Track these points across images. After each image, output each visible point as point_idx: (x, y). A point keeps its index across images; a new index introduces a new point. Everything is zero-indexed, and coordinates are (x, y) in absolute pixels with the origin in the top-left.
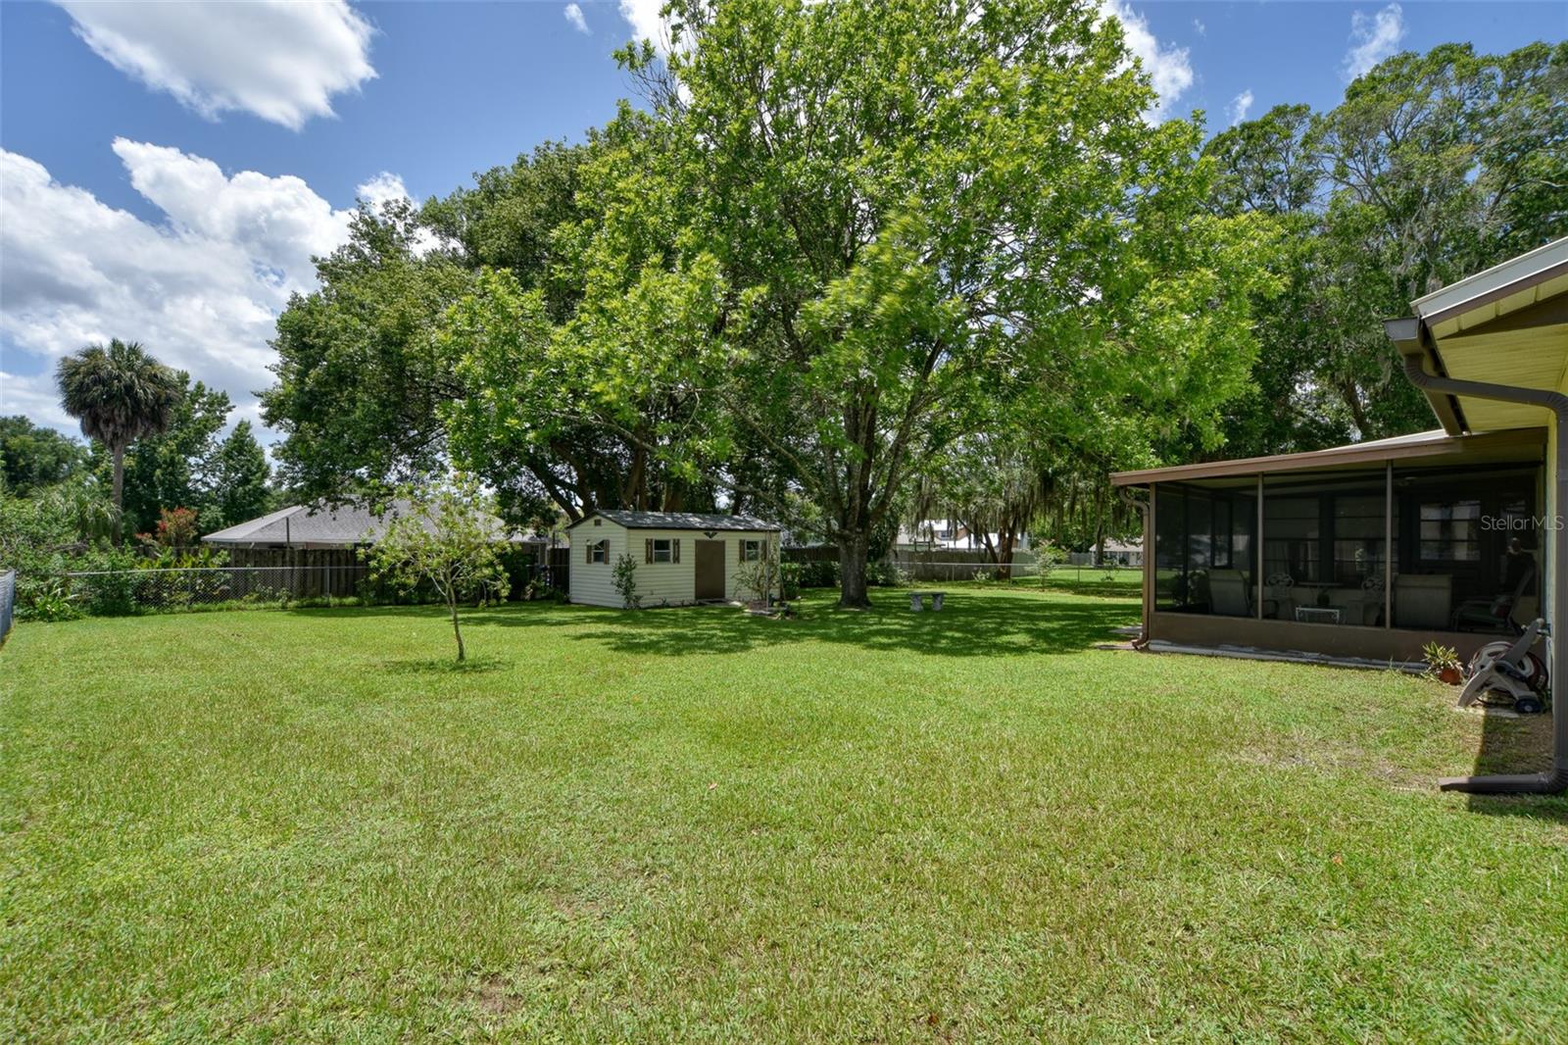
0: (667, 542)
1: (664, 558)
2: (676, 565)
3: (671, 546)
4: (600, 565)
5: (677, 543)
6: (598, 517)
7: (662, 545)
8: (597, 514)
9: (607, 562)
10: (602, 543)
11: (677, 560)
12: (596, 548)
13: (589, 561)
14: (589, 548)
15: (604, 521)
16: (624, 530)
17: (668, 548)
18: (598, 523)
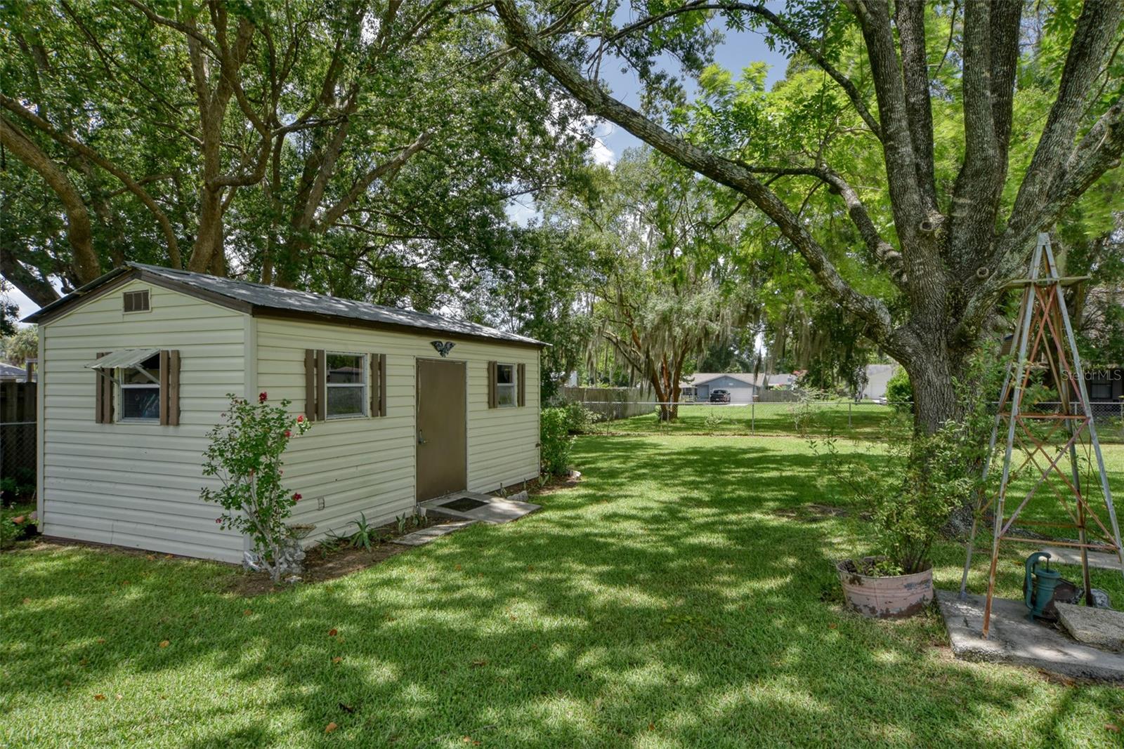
0: (357, 361)
1: (347, 405)
2: (379, 422)
3: (367, 371)
4: (147, 430)
5: (379, 364)
6: (136, 286)
7: (344, 366)
8: (135, 274)
9: (172, 418)
10: (152, 363)
11: (379, 408)
12: (131, 375)
13: (104, 415)
14: (105, 377)
15: (159, 296)
16: (243, 320)
17: (354, 376)
18: (137, 303)
